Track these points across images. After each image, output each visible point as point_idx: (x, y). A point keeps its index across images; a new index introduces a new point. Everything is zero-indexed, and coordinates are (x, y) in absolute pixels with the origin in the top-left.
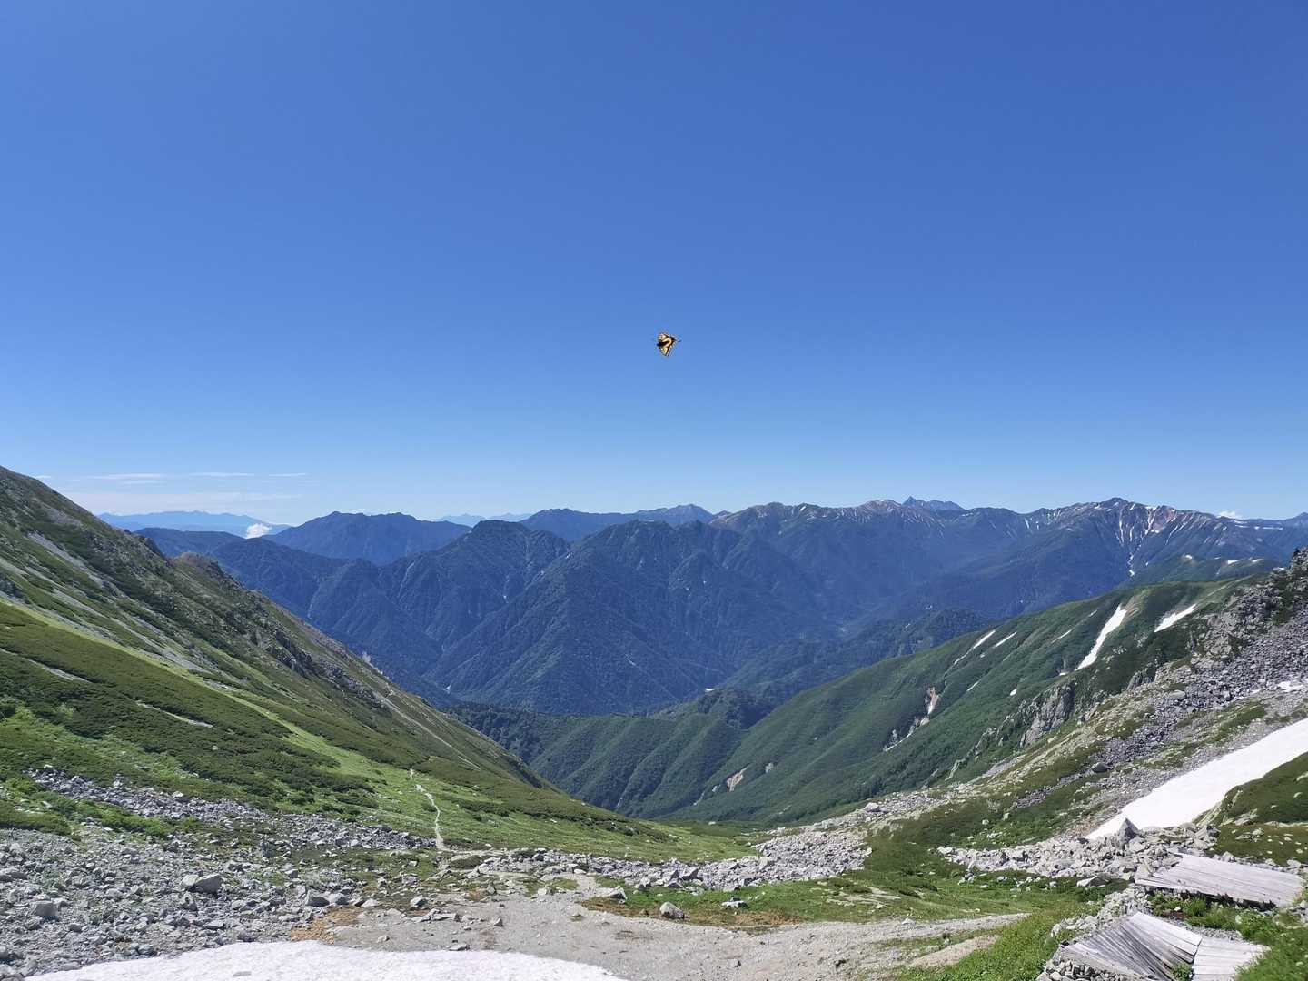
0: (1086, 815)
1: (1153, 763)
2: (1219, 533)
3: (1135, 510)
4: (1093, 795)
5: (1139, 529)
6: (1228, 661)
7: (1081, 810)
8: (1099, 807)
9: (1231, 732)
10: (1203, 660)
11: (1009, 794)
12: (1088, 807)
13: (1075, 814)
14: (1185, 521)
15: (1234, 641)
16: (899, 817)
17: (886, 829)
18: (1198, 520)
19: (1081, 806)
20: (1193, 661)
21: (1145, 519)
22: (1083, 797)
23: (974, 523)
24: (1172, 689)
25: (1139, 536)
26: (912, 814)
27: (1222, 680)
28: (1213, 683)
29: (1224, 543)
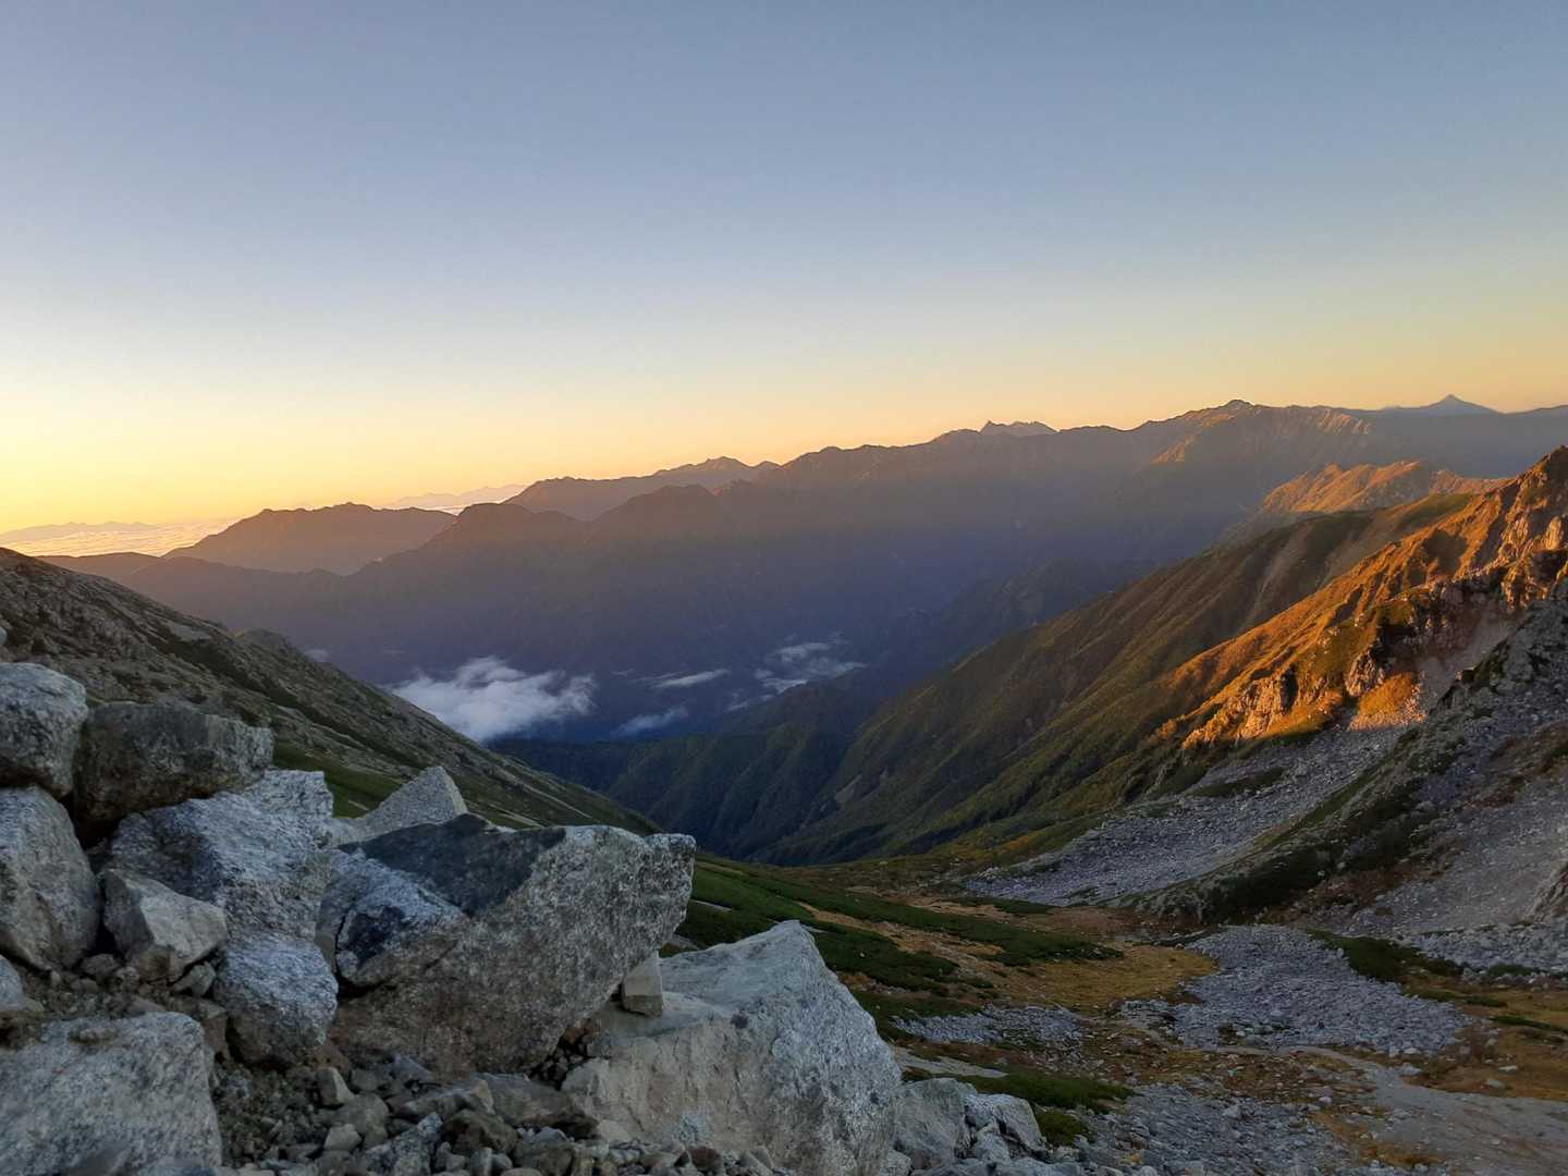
0: (1429, 859)
1: (1482, 799)
4: (1431, 839)
6: (1531, 682)
7: (1423, 855)
8: (1440, 850)
9: (1557, 763)
10: (1504, 681)
11: (1336, 841)
12: (1429, 851)
13: (1417, 859)
15: (1536, 661)
16: (1226, 876)
17: (1216, 890)
19: (1423, 851)
20: (1493, 683)
22: (1421, 841)
24: (1477, 716)
26: (1241, 871)
27: (1528, 702)
28: (1522, 707)
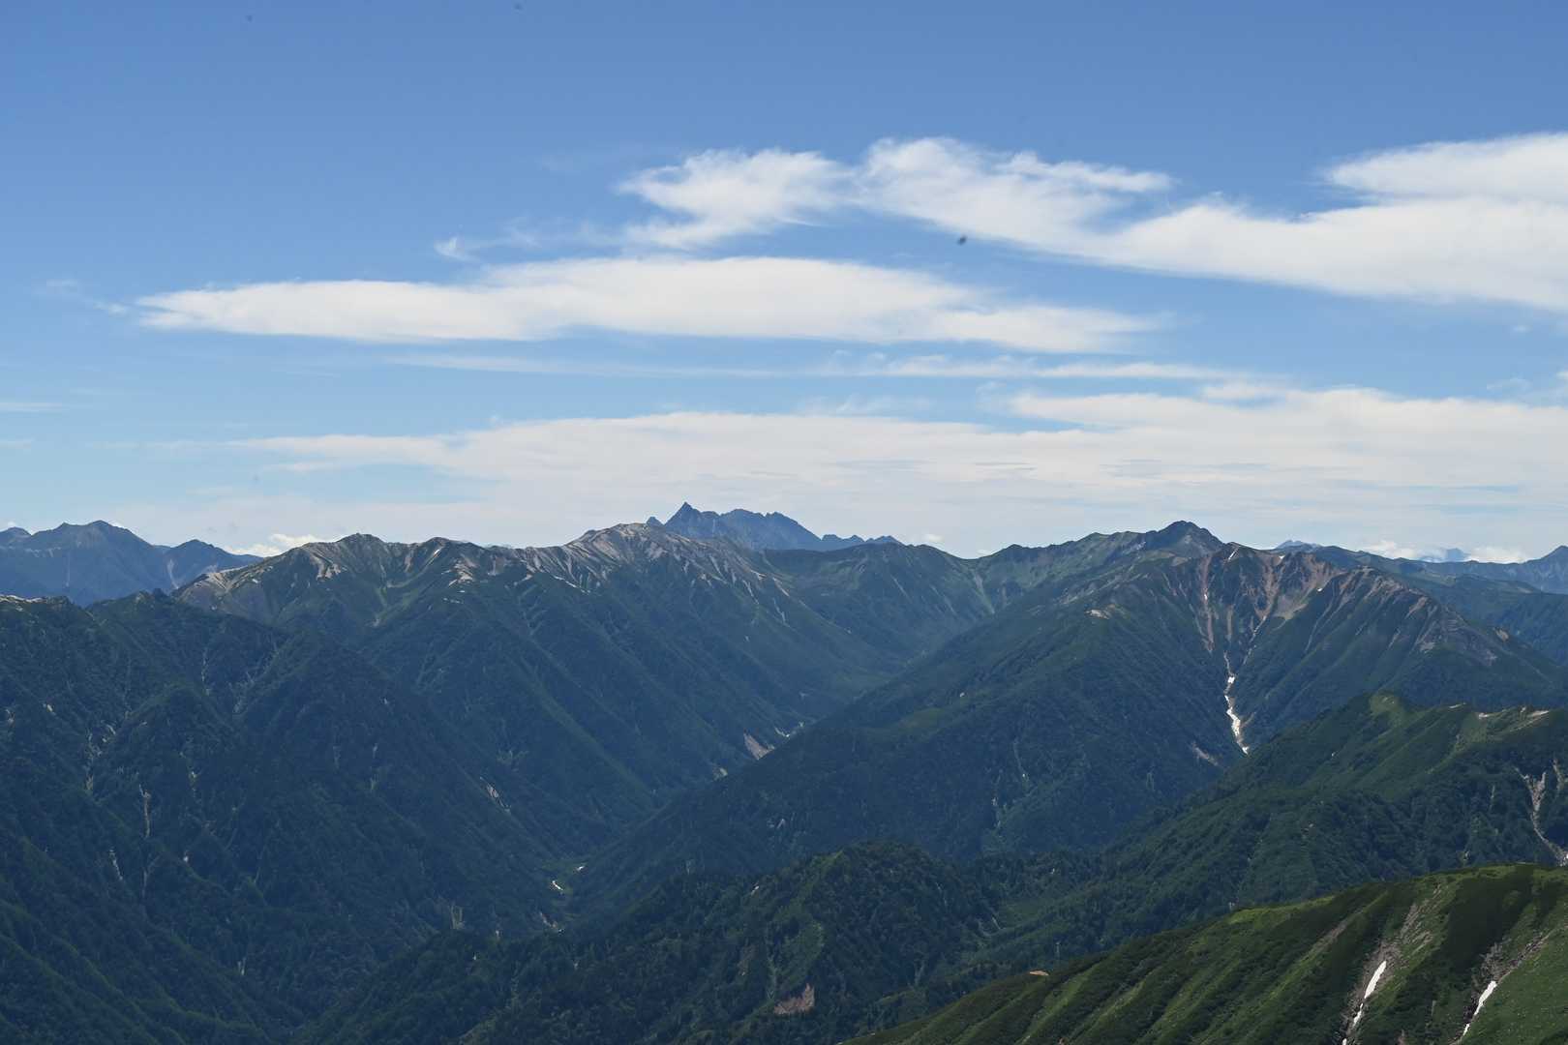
2: (1421, 623)
3: (1236, 562)
5: (1246, 611)
14: (1349, 589)
18: (1374, 589)
21: (1257, 581)
23: (855, 586)
25: (1246, 626)
29: (1431, 645)
